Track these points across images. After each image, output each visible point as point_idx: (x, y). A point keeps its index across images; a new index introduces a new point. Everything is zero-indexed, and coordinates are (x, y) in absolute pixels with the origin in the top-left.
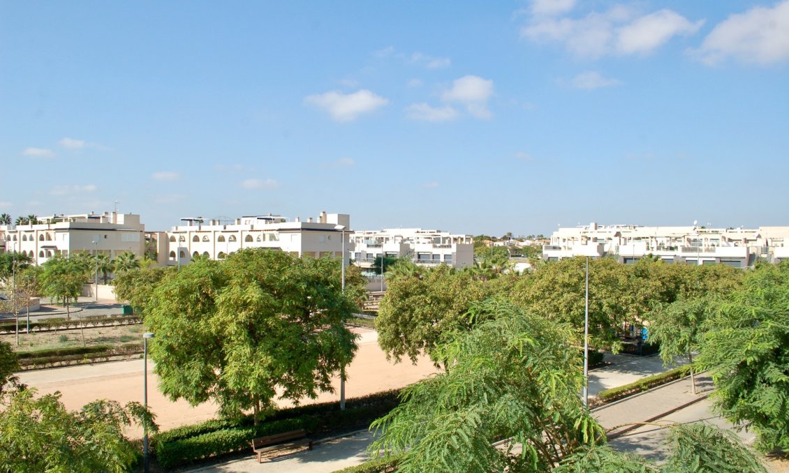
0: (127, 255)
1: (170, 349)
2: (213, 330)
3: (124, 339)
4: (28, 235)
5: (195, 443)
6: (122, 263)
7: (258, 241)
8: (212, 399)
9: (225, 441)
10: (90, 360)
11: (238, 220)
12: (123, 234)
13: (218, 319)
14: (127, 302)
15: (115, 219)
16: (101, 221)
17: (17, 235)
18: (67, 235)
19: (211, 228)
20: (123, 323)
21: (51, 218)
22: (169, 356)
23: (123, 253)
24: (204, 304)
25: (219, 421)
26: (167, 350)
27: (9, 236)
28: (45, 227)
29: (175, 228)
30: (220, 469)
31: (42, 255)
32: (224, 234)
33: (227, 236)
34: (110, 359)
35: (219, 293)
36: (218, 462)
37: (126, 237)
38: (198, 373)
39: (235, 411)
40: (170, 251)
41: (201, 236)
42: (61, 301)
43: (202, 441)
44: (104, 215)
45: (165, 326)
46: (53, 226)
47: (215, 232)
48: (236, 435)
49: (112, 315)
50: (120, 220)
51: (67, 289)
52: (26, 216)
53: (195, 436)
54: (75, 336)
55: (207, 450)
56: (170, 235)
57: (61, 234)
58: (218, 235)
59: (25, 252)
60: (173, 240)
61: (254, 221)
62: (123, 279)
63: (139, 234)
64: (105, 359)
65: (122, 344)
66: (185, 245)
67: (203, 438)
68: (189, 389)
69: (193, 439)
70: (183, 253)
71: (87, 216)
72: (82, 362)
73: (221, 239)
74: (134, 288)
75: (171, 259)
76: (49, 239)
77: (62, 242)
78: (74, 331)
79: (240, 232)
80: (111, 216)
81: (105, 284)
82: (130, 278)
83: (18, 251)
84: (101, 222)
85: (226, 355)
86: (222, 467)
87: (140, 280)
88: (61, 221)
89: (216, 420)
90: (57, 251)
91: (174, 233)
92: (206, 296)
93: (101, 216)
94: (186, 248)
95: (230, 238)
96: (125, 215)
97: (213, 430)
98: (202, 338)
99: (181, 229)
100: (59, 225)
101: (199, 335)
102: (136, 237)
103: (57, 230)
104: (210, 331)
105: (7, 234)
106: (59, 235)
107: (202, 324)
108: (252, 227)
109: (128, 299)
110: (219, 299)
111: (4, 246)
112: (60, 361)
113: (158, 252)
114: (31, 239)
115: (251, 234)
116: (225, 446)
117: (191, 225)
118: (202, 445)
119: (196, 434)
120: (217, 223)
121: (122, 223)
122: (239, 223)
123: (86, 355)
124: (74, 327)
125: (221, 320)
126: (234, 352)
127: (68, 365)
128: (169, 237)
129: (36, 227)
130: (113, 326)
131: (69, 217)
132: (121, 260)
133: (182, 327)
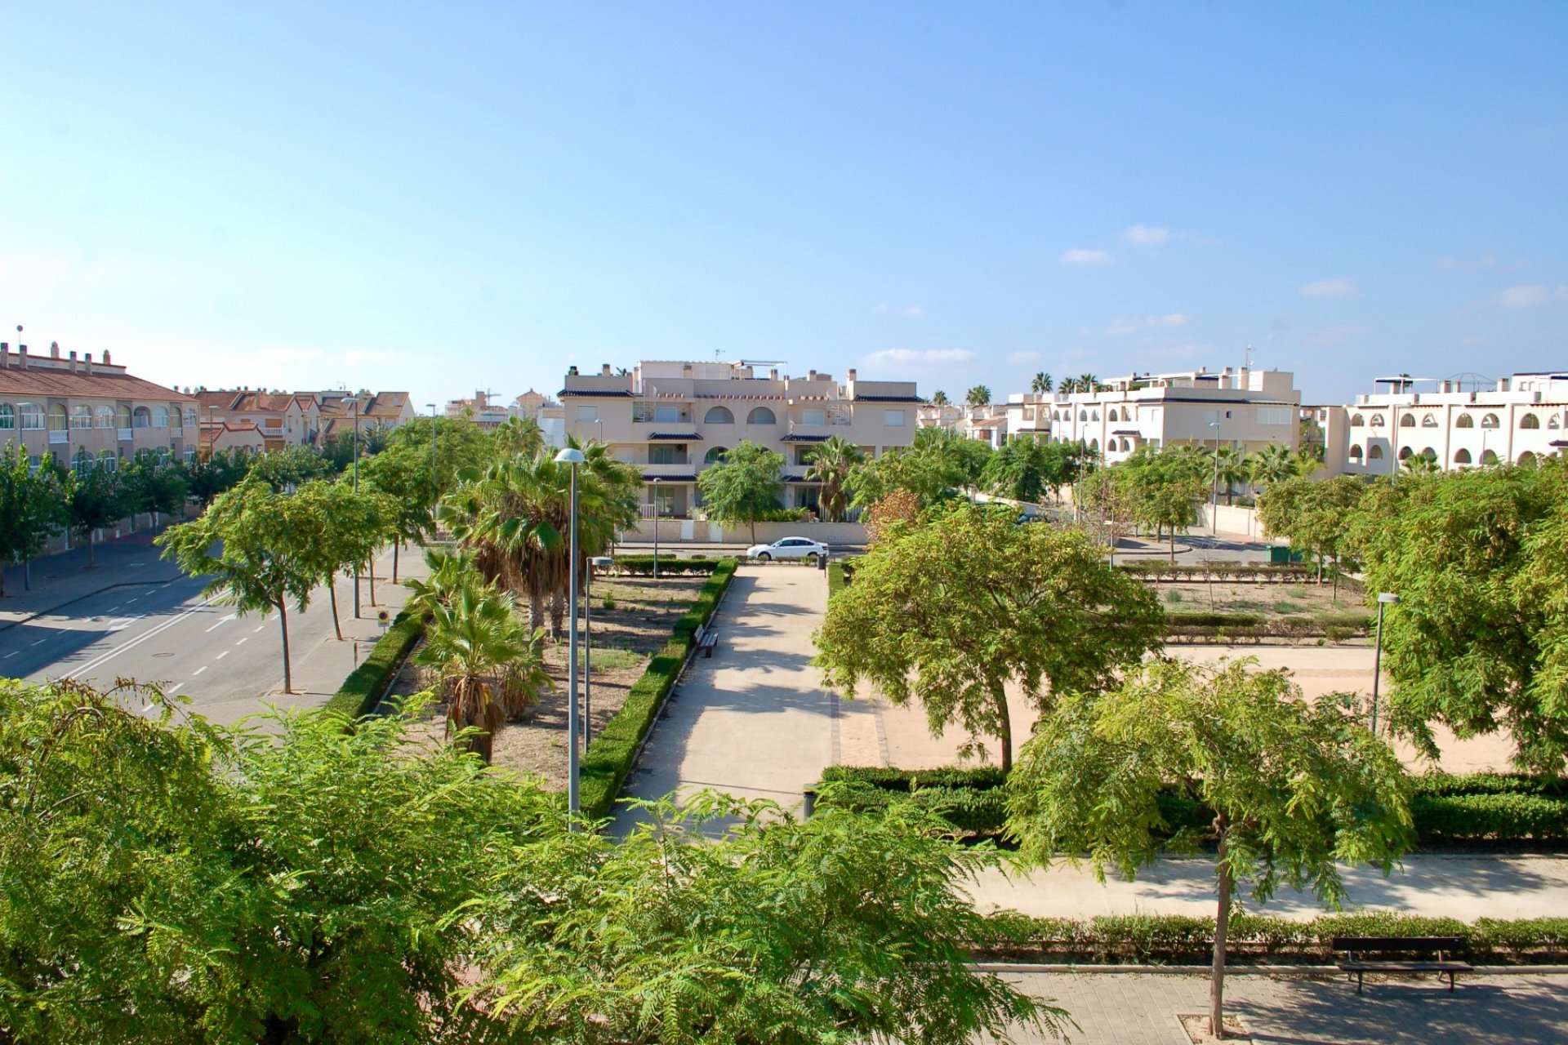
0: (1273, 450)
1: (1427, 626)
2: (1516, 599)
3: (1280, 608)
4: (1089, 410)
5: (1458, 806)
6: (1264, 466)
7: (1551, 427)
8: (1504, 732)
9: (1519, 814)
10: (1228, 639)
11: (1504, 380)
12: (1261, 409)
13: (1529, 581)
14: (1283, 541)
15: (1246, 380)
16: (1220, 384)
17: (1071, 411)
18: (1160, 411)
19: (1443, 398)
20: (1274, 579)
21: (1128, 379)
22: (1424, 640)
23: (1267, 447)
24: (1497, 550)
25: (1504, 777)
26: (1420, 628)
27: (1057, 413)
28: (1118, 396)
29: (1362, 398)
30: (1506, 864)
31: (1112, 446)
32: (1472, 412)
33: (1477, 415)
34: (1263, 640)
35: (1532, 531)
36: (1501, 852)
37: (1266, 416)
38: (1481, 677)
39: (1551, 760)
40: (1351, 444)
41: (1418, 414)
42: (1154, 532)
43: (1473, 806)
44: (1224, 373)
45: (1419, 584)
46: (1134, 395)
47: (1450, 406)
48: (1542, 808)
49: (1250, 563)
50: (1256, 383)
51: (1172, 510)
52: (1076, 376)
53: (1458, 795)
54: (1190, 594)
55: (1481, 824)
56: (1352, 412)
57: (1149, 409)
58: (1456, 413)
59: (1083, 440)
60: (1358, 421)
61: (1543, 384)
62: (1278, 495)
63: (1291, 409)
64: (1253, 640)
65: (1279, 617)
66: (1384, 433)
67: (1473, 801)
68: (1461, 705)
69: (1454, 800)
70: (1376, 450)
71: (1193, 376)
72: (1213, 640)
73: (1465, 422)
74: (1298, 515)
75: (1353, 460)
76: (1127, 418)
77: (1151, 424)
78: (1188, 586)
79: (1508, 408)
80: (1238, 375)
81: (1230, 504)
82: (1291, 494)
83: (1071, 439)
84: (1220, 387)
85: (1540, 652)
86: (1509, 861)
87: (1311, 500)
88: (1146, 385)
89: (1496, 775)
90: (1140, 441)
91: (1360, 408)
92: (1503, 534)
93: (1220, 376)
94: (1386, 440)
95: (1485, 420)
96: (1266, 374)
97: (1491, 791)
98: (1492, 613)
99: (1375, 400)
100: (1144, 393)
101: (1485, 606)
102: (1285, 417)
103: (1142, 402)
104: (1508, 602)
105: (1054, 408)
106: (1145, 411)
107: (1492, 587)
108: (1538, 395)
109: (1289, 534)
110: (1534, 542)
111: (1049, 430)
112: (1178, 634)
113: (1326, 446)
114: (1095, 418)
115: (1535, 411)
116: (1517, 825)
117: (1396, 392)
118: (1473, 814)
119: (1460, 792)
120: (1455, 387)
121: (1260, 389)
122: (1506, 389)
123: (1222, 629)
124: (1186, 578)
125: (1534, 581)
126: (1558, 647)
127: (1190, 643)
128: (1351, 416)
129: (1102, 397)
130: (1256, 582)
131: (1160, 378)
132: (1262, 460)
133: (1455, 589)
